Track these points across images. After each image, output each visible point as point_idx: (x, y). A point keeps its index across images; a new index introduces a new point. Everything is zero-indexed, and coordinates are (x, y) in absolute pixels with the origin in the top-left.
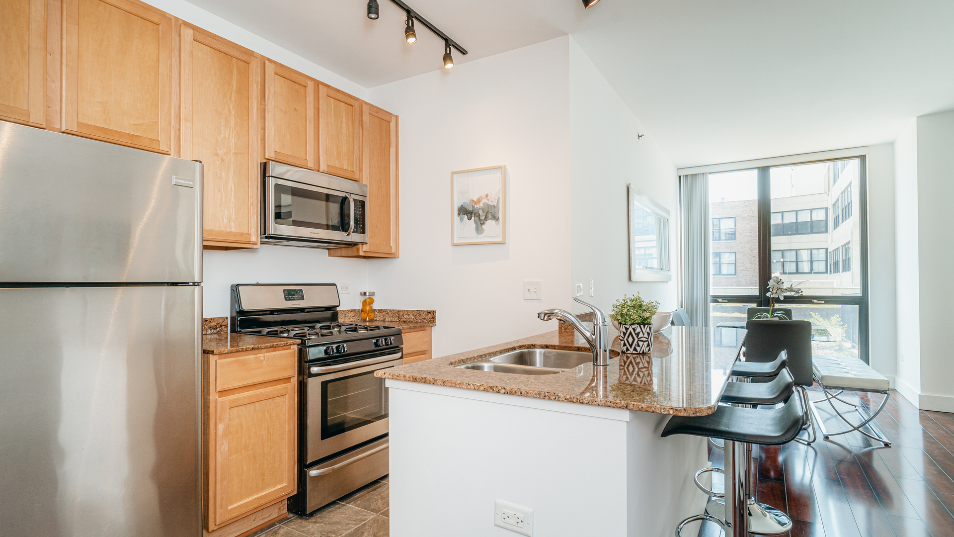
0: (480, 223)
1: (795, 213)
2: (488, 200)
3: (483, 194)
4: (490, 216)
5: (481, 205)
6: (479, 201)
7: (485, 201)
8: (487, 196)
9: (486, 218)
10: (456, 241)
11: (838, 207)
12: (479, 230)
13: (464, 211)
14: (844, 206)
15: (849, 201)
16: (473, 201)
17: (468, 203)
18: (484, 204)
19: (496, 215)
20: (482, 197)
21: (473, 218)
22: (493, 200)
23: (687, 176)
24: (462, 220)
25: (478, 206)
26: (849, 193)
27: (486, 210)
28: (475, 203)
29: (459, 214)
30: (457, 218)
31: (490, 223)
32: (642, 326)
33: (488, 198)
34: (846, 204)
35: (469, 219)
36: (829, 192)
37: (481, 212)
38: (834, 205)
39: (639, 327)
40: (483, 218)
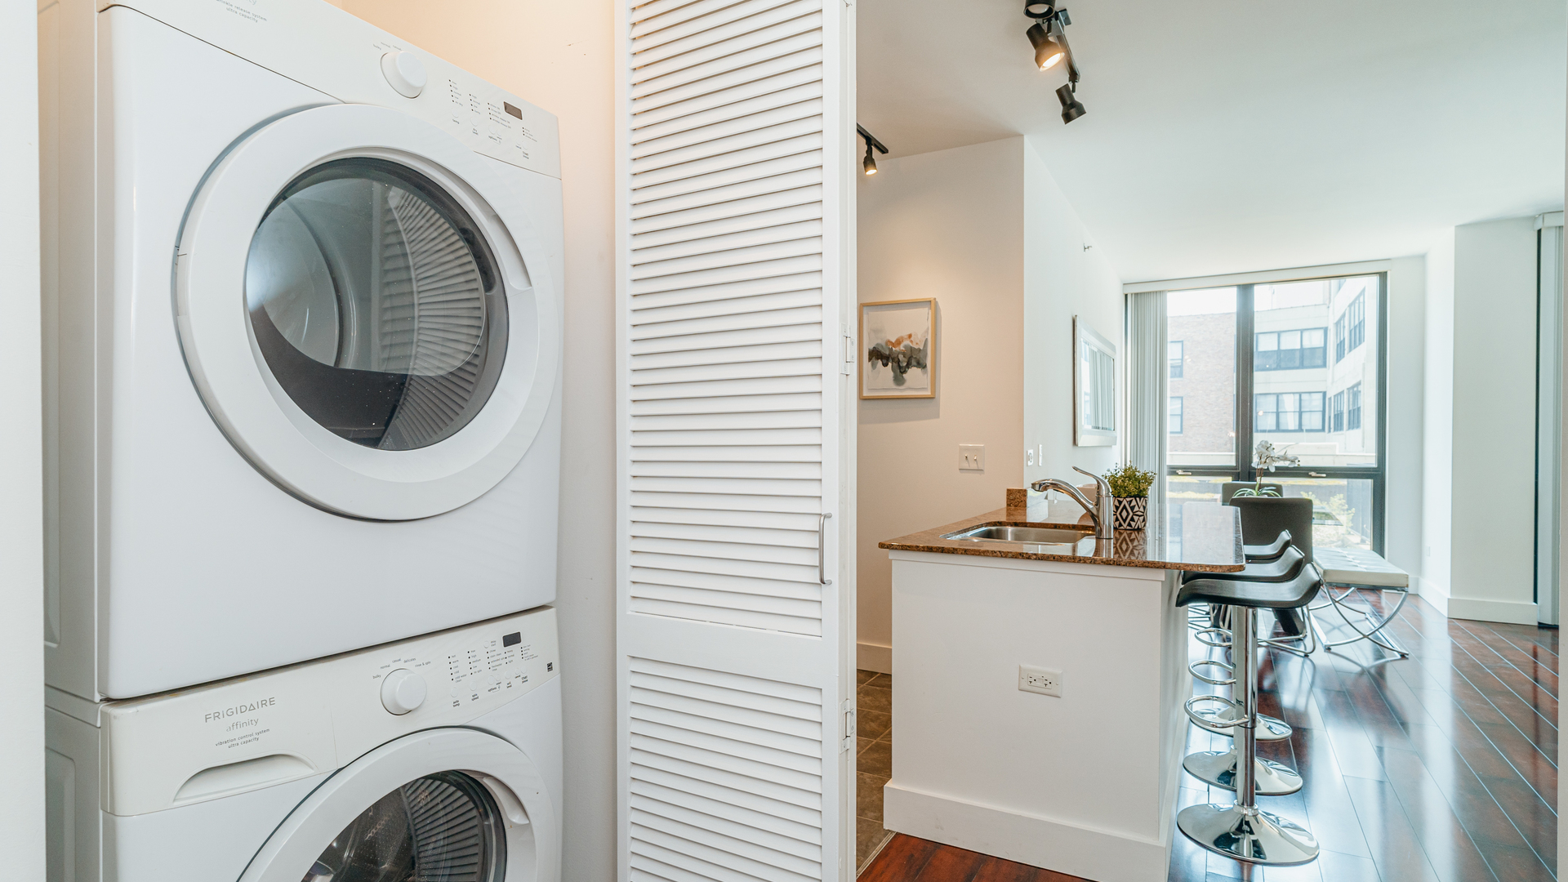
0: (900, 371)
1: (1276, 335)
2: (911, 341)
3: (905, 333)
4: (914, 362)
5: (902, 347)
6: (899, 342)
7: (907, 342)
8: (910, 336)
9: (909, 365)
10: (866, 394)
11: (1344, 327)
12: (899, 380)
13: (877, 355)
14: (1352, 327)
15: (1361, 318)
16: (891, 342)
17: (884, 344)
18: (905, 347)
19: (921, 362)
20: (902, 337)
21: (890, 364)
22: (918, 342)
23: (1137, 294)
24: (874, 366)
25: (897, 349)
26: (1362, 305)
27: (908, 355)
28: (893, 344)
29: (870, 360)
30: (867, 364)
31: (913, 373)
32: (1138, 499)
33: (912, 339)
34: (1357, 323)
35: (885, 365)
36: (1330, 302)
37: (901, 357)
38: (1337, 324)
39: (1134, 500)
40: (905, 364)
